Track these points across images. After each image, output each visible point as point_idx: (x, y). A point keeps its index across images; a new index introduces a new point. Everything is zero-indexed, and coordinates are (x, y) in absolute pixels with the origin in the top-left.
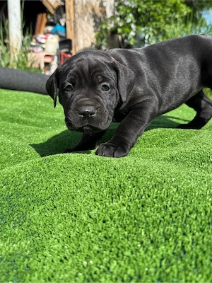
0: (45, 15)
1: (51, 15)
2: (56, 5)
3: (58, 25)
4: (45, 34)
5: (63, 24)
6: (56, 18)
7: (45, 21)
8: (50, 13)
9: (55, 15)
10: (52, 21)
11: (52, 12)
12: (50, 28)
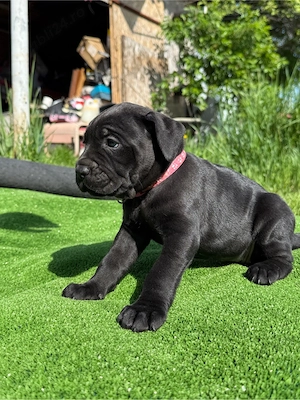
0: (83, 70)
1: (92, 71)
2: (97, 58)
3: (100, 84)
4: (82, 97)
5: (107, 83)
6: (97, 75)
7: (83, 79)
8: (90, 68)
9: (96, 71)
10: (92, 78)
11: (93, 66)
12: (89, 89)
